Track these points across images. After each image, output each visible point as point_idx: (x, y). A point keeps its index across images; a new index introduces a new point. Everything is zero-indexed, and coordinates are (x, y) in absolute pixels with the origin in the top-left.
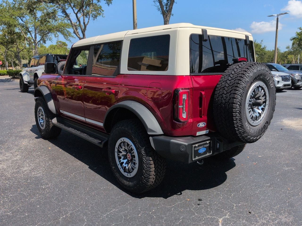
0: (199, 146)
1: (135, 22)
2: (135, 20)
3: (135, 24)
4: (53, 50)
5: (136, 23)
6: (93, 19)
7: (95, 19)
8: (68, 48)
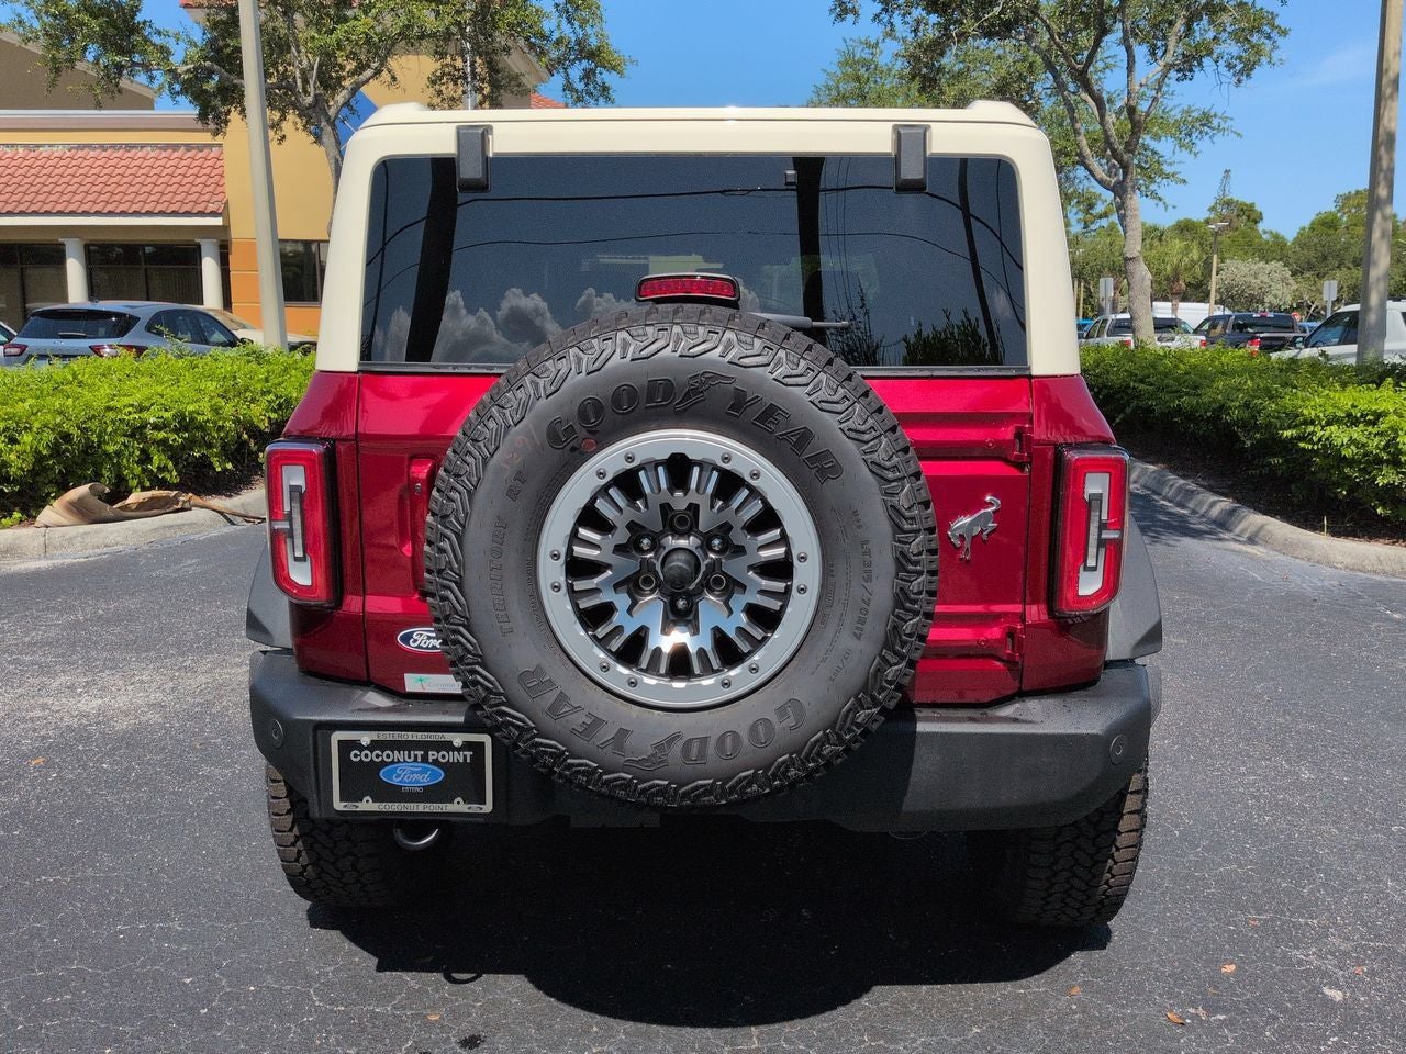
0: (374, 745)
1: (1387, 71)
2: (1391, 57)
3: (1385, 81)
4: (1156, 243)
5: (1391, 74)
6: (1235, 80)
7: (1244, 78)
8: (1265, 232)
